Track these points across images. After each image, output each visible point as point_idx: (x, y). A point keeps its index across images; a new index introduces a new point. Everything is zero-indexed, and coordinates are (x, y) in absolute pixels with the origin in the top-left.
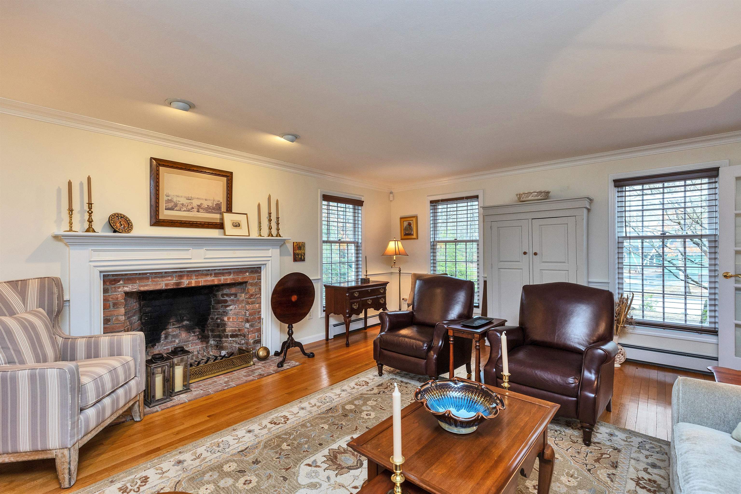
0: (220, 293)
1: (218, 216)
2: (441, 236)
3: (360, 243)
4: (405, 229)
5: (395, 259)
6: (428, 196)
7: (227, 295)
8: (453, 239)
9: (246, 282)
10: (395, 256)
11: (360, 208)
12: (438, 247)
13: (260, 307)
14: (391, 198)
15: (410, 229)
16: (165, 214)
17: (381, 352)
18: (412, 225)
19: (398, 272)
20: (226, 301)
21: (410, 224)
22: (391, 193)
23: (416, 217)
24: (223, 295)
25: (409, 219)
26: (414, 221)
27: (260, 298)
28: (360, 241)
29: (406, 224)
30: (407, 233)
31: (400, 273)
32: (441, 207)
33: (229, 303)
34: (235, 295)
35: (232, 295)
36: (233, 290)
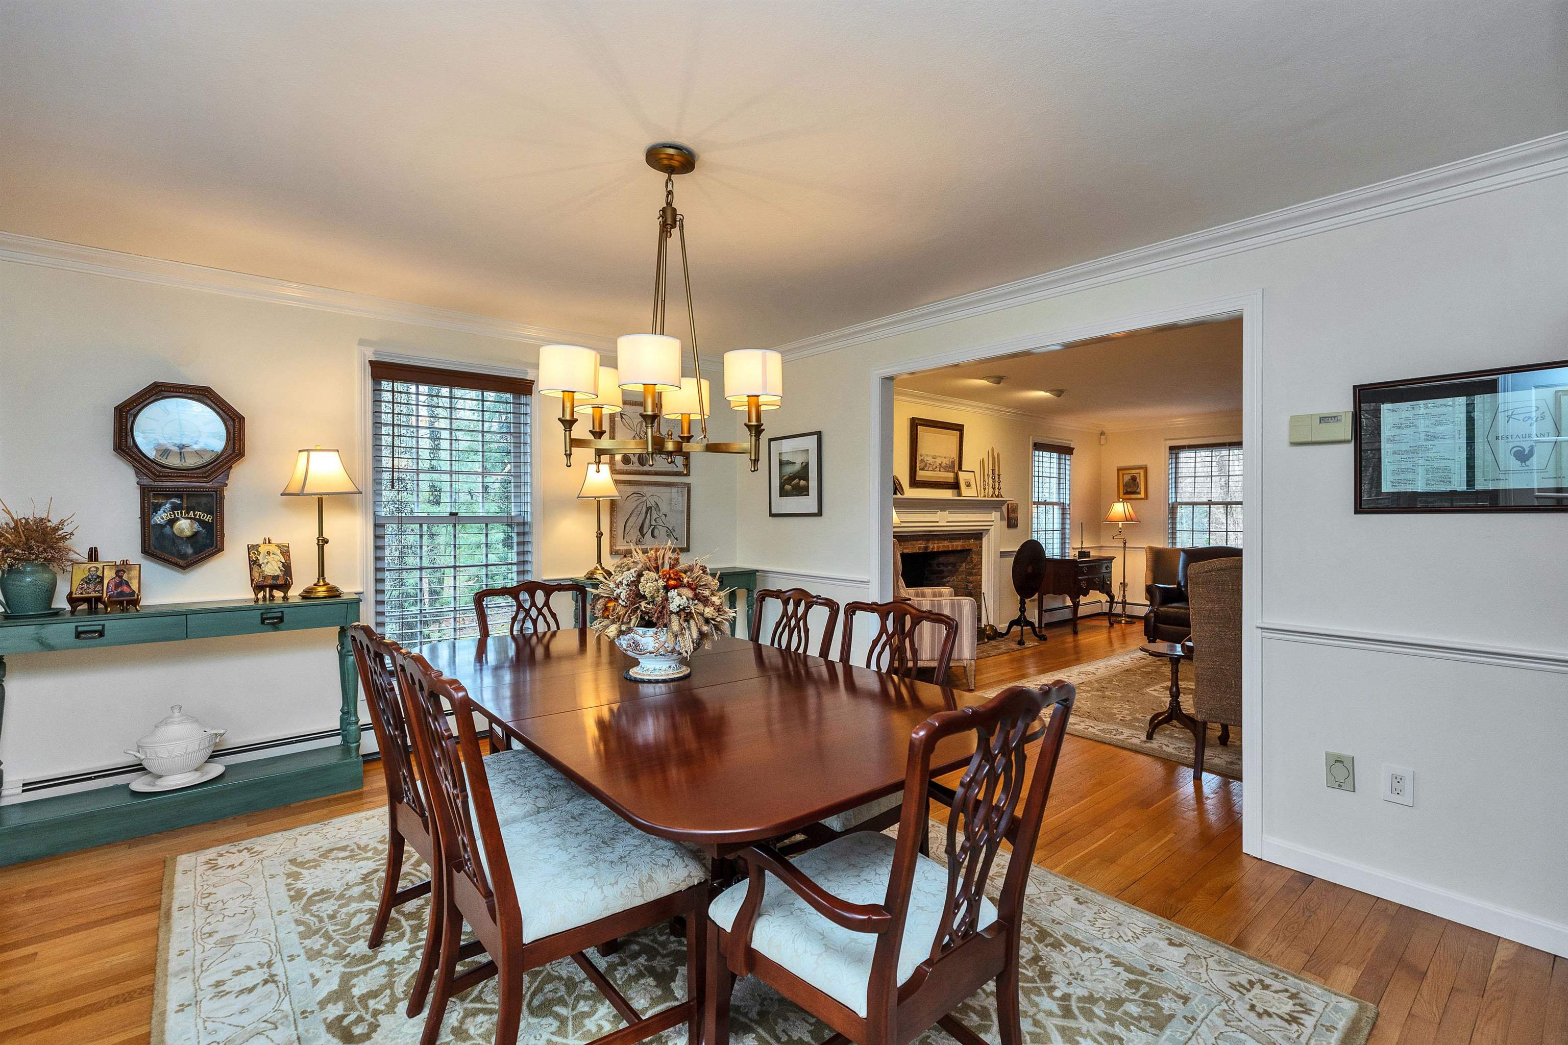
0: (935, 562)
1: (951, 475)
2: (1185, 495)
3: (1068, 505)
4: (1126, 485)
5: (1120, 526)
6: (1165, 440)
7: (943, 564)
8: (1205, 500)
9: (971, 550)
10: (1120, 523)
11: (1068, 457)
12: (1179, 510)
13: (981, 578)
14: (1102, 442)
15: (1135, 485)
16: (921, 475)
17: (1155, 627)
18: (1138, 480)
19: (1122, 545)
20: (942, 572)
21: (1134, 479)
22: (1102, 433)
23: (1145, 469)
24: (938, 564)
25: (1134, 471)
26: (1142, 474)
27: (981, 569)
28: (1067, 502)
29: (1127, 478)
30: (1129, 490)
31: (1125, 547)
32: (1184, 456)
33: (947, 574)
34: (954, 565)
35: (948, 564)
36: (952, 559)
